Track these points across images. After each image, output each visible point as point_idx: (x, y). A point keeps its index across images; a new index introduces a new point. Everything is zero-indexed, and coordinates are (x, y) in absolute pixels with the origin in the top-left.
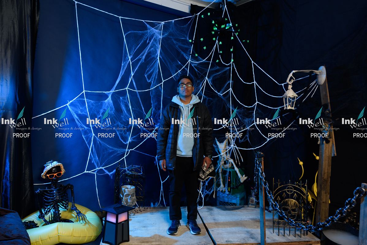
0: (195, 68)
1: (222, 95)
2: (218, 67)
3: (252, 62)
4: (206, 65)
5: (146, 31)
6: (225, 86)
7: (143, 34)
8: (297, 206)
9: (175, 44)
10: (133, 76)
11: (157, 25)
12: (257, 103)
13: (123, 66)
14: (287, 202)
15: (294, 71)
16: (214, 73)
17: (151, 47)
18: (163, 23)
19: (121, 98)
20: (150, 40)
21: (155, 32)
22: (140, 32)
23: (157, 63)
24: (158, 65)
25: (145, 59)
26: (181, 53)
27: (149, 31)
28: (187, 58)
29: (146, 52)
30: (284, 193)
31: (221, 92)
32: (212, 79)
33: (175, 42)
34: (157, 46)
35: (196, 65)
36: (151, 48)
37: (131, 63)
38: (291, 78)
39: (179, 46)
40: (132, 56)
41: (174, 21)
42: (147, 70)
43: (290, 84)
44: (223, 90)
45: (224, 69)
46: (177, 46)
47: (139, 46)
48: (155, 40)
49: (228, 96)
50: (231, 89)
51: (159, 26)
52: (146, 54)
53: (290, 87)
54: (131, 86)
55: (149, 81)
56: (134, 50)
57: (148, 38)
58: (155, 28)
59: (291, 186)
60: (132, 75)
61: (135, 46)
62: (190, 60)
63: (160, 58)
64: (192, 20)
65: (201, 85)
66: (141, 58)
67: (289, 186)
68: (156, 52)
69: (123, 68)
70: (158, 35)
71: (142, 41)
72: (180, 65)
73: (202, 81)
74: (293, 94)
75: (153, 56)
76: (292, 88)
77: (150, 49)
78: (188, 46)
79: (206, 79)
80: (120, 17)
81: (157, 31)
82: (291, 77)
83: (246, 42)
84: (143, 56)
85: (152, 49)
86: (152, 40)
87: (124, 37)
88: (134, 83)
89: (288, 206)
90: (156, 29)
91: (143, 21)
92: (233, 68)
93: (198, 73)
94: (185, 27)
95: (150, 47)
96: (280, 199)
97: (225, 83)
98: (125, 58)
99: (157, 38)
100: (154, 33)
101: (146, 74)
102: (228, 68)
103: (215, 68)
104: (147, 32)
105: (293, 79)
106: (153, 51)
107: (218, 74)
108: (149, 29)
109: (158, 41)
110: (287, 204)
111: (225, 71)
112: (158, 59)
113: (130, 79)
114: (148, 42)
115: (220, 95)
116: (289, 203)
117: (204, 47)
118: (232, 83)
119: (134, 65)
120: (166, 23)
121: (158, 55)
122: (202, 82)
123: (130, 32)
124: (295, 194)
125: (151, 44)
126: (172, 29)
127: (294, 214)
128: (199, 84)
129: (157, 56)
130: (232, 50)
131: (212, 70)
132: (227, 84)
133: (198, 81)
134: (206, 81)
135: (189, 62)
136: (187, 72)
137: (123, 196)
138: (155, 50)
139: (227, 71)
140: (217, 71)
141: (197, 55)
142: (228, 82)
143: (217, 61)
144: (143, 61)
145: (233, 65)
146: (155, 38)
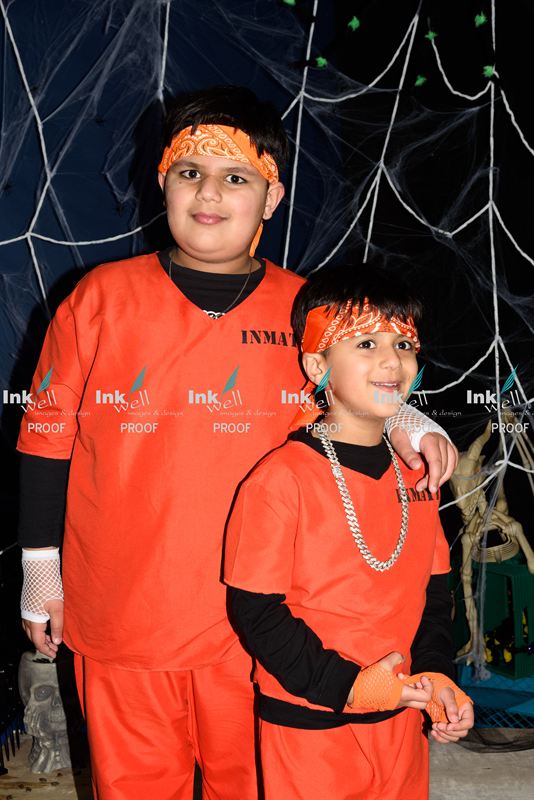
0: (323, 126)
1: (450, 235)
2: (427, 111)
4: (377, 105)
6: (465, 193)
9: (229, 26)
10: (52, 182)
13: (7, 139)
16: (411, 140)
17: (128, 48)
19: (5, 277)
20: (119, 20)
25: (99, 103)
26: (256, 64)
28: (284, 82)
29: (105, 72)
31: (445, 221)
32: (403, 167)
33: (228, 17)
34: (148, 40)
35: (326, 109)
36: (125, 55)
37: (40, 126)
39: (250, 35)
40: (43, 95)
42: (115, 148)
44: (454, 211)
45: (455, 116)
46: (238, 35)
47: (72, 47)
48: (143, 17)
49: (479, 237)
50: (491, 205)
52: (103, 81)
54: (49, 224)
55: (126, 199)
56: (52, 69)
57: (107, 8)
60: (50, 176)
61: (53, 48)
62: (302, 93)
63: (165, 91)
65: (356, 200)
66: (81, 98)
68: (149, 68)
69: (8, 149)
71: (85, 27)
73: (359, 182)
75: (137, 87)
77: (120, 57)
78: (289, 29)
79: (379, 172)
84: (91, 90)
85: (131, 56)
86: (128, 21)
87: (5, 14)
88: (60, 211)
92: (499, 105)
93: (337, 142)
95: (122, 48)
97: (464, 179)
98: (16, 104)
99: (149, 6)
101: (109, 169)
102: (476, 110)
103: (413, 115)
106: (134, 64)
107: (427, 140)
109: (155, 20)
111: (462, 126)
112: (159, 101)
113: (38, 193)
114: (110, 27)
115: (446, 238)
117: (351, 19)
118: (494, 175)
119: (56, 134)
121: (156, 82)
122: (362, 187)
125: (126, 36)
128: (348, 194)
129: (155, 87)
130: (481, 19)
131: (402, 123)
132: (473, 187)
133: (341, 183)
134: (377, 179)
135: (298, 103)
136: (294, 146)
137: (29, 694)
138: (145, 59)
139: (468, 123)
140: (427, 128)
141: (322, 61)
142: (476, 171)
143: (420, 81)
144: (95, 113)
145: (497, 94)
146: (139, 9)
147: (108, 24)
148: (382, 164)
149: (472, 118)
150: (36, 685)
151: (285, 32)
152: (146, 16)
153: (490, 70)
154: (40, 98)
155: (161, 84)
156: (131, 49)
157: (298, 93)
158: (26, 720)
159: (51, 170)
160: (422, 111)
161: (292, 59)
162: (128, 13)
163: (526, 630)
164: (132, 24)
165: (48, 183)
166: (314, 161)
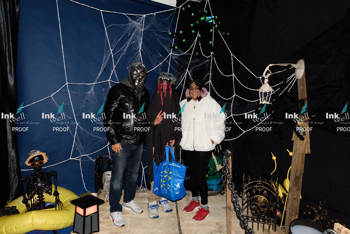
0: (175, 61)
2: (198, 60)
3: (232, 55)
4: (187, 57)
5: (127, 24)
6: (205, 78)
7: (125, 27)
8: (266, 203)
9: (156, 37)
11: (138, 18)
12: (235, 96)
13: (105, 59)
14: (256, 198)
15: (271, 65)
16: (194, 66)
17: (133, 40)
18: (145, 16)
19: (103, 89)
21: (136, 25)
22: (121, 25)
23: (138, 56)
24: (139, 57)
25: (126, 52)
26: (161, 46)
27: (130, 24)
28: (168, 50)
29: (128, 45)
30: (254, 189)
32: (192, 72)
33: (156, 35)
34: (138, 39)
35: (176, 57)
36: (133, 41)
37: (113, 56)
38: (268, 72)
39: (161, 39)
40: (114, 49)
41: (156, 14)
42: (129, 62)
43: (267, 78)
45: (204, 61)
46: (158, 39)
47: (121, 39)
50: (210, 81)
51: (140, 19)
52: (127, 47)
53: (266, 81)
54: (113, 78)
56: (116, 43)
57: (129, 31)
58: (136, 22)
59: (261, 182)
61: (116, 39)
62: (171, 53)
63: (141, 50)
64: (174, 13)
65: (181, 77)
66: (122, 50)
67: (259, 182)
68: (137, 44)
69: (105, 61)
70: (139, 28)
71: (124, 34)
72: (161, 57)
73: (183, 73)
74: (269, 88)
75: (135, 49)
76: (268, 82)
77: (131, 42)
78: (169, 39)
79: (187, 72)
80: (101, 11)
81: (138, 24)
82: (268, 70)
83: (226, 34)
84: (125, 49)
85: (134, 42)
86: (133, 34)
87: (106, 30)
88: (116, 75)
89: (258, 202)
90: (138, 22)
91: (125, 14)
92: (213, 60)
93: (179, 65)
94: (166, 20)
95: (132, 40)
96: (250, 195)
97: (205, 75)
98: (107, 50)
99: (138, 31)
100: (136, 27)
101: (128, 66)
102: (208, 60)
103: (195, 60)
104: (129, 25)
105: (270, 73)
106: (134, 44)
107: (197, 66)
108: (131, 22)
109: (140, 34)
110: (257, 201)
111: (205, 64)
112: (139, 52)
113: (112, 71)
116: (259, 199)
117: (183, 40)
118: (211, 75)
119: (116, 58)
120: (148, 17)
121: (139, 48)
122: (183, 75)
123: (111, 25)
124: (265, 191)
125: (133, 37)
126: (153, 22)
127: (263, 211)
129: (139, 49)
130: (211, 42)
131: (192, 62)
132: (207, 76)
133: (178, 73)
134: (186, 73)
135: (170, 55)
136: (169, 64)
137: (105, 182)
138: (137, 43)
139: (206, 63)
140: (197, 63)
141: (176, 48)
142: (207, 74)
143: (197, 54)
144: (125, 54)
145: (213, 58)
146: (136, 31)
147: (129, 34)
148: (187, 70)
149: (207, 62)
150: (107, 180)
151: (168, 39)
152: (137, 33)
153: (212, 53)
154: (113, 50)
155: (140, 48)
156: (134, 40)
157: (170, 53)
158: (104, 188)
159: (115, 66)
160: (197, 60)
161: (170, 46)
162: (134, 32)
163: (211, 170)
164: (134, 34)
165: (114, 69)
166: (173, 68)
